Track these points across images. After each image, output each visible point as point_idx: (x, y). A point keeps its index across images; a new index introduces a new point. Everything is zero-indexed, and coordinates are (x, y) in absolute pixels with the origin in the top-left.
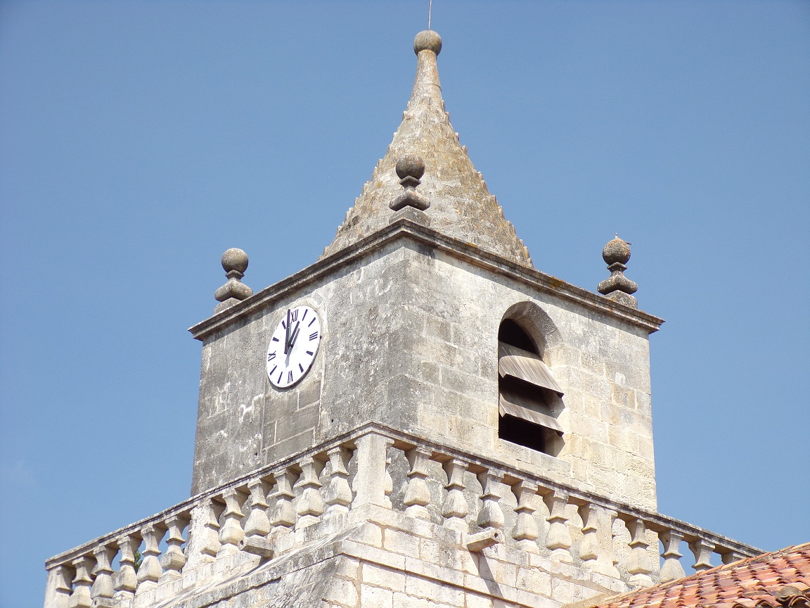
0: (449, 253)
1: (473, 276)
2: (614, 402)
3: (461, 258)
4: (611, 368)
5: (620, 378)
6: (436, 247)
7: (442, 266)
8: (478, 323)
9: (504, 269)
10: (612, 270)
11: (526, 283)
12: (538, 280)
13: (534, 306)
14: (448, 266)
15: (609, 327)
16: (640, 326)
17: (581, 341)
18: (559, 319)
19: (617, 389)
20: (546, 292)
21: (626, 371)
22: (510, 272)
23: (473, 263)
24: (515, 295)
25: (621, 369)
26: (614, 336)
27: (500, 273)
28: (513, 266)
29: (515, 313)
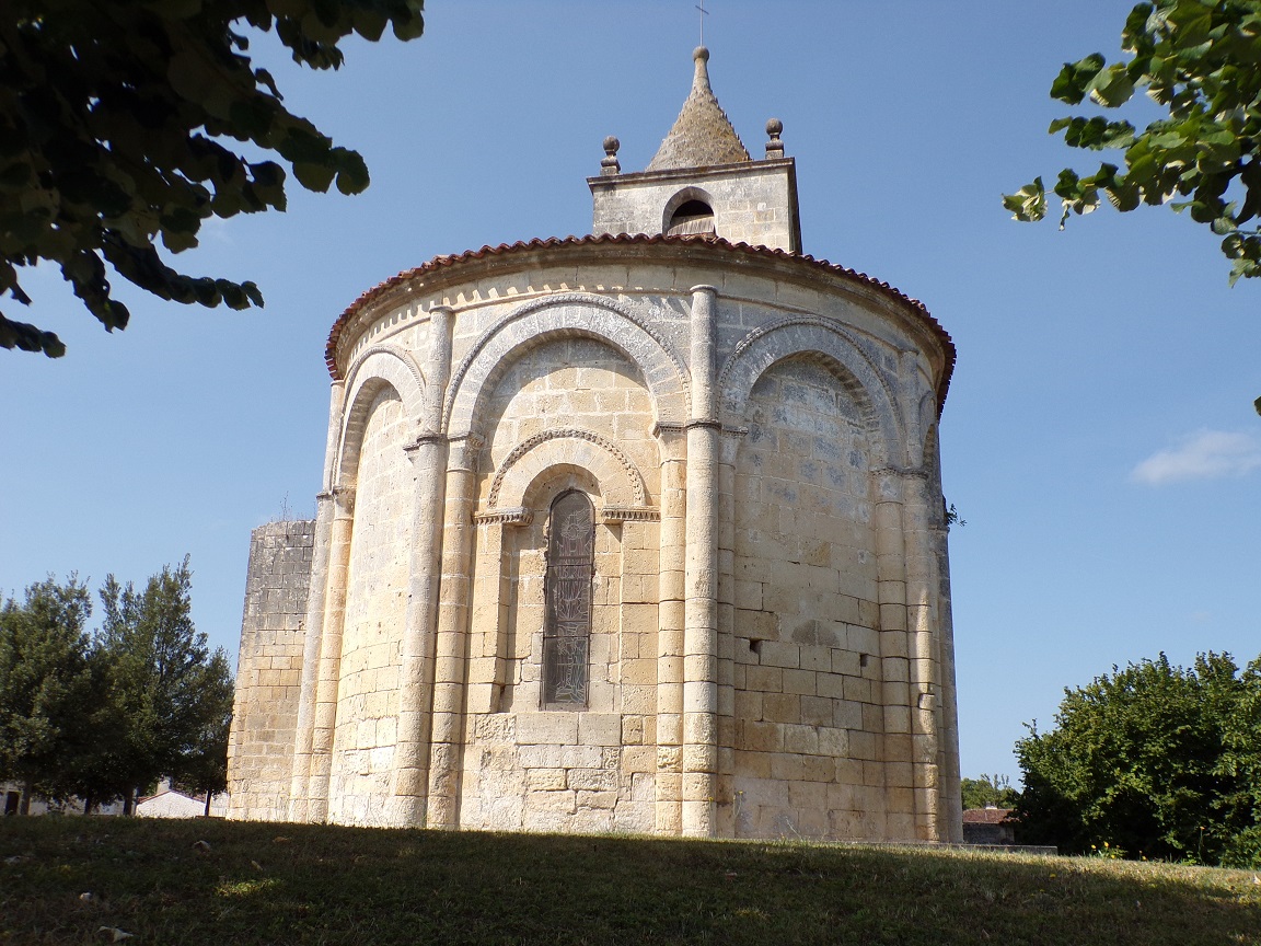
0: (625, 183)
1: (644, 189)
2: (756, 222)
3: (634, 183)
4: (754, 202)
5: (761, 206)
6: (615, 184)
7: (621, 193)
8: (648, 215)
9: (663, 176)
10: (772, 137)
11: (684, 177)
12: (690, 172)
13: (693, 188)
14: (626, 190)
15: (753, 178)
16: (777, 167)
17: (729, 195)
18: (712, 188)
19: (759, 213)
20: (701, 176)
21: (766, 199)
22: (669, 176)
23: (642, 182)
24: (677, 188)
25: (763, 200)
26: (757, 181)
27: (664, 179)
28: (669, 172)
29: (685, 198)
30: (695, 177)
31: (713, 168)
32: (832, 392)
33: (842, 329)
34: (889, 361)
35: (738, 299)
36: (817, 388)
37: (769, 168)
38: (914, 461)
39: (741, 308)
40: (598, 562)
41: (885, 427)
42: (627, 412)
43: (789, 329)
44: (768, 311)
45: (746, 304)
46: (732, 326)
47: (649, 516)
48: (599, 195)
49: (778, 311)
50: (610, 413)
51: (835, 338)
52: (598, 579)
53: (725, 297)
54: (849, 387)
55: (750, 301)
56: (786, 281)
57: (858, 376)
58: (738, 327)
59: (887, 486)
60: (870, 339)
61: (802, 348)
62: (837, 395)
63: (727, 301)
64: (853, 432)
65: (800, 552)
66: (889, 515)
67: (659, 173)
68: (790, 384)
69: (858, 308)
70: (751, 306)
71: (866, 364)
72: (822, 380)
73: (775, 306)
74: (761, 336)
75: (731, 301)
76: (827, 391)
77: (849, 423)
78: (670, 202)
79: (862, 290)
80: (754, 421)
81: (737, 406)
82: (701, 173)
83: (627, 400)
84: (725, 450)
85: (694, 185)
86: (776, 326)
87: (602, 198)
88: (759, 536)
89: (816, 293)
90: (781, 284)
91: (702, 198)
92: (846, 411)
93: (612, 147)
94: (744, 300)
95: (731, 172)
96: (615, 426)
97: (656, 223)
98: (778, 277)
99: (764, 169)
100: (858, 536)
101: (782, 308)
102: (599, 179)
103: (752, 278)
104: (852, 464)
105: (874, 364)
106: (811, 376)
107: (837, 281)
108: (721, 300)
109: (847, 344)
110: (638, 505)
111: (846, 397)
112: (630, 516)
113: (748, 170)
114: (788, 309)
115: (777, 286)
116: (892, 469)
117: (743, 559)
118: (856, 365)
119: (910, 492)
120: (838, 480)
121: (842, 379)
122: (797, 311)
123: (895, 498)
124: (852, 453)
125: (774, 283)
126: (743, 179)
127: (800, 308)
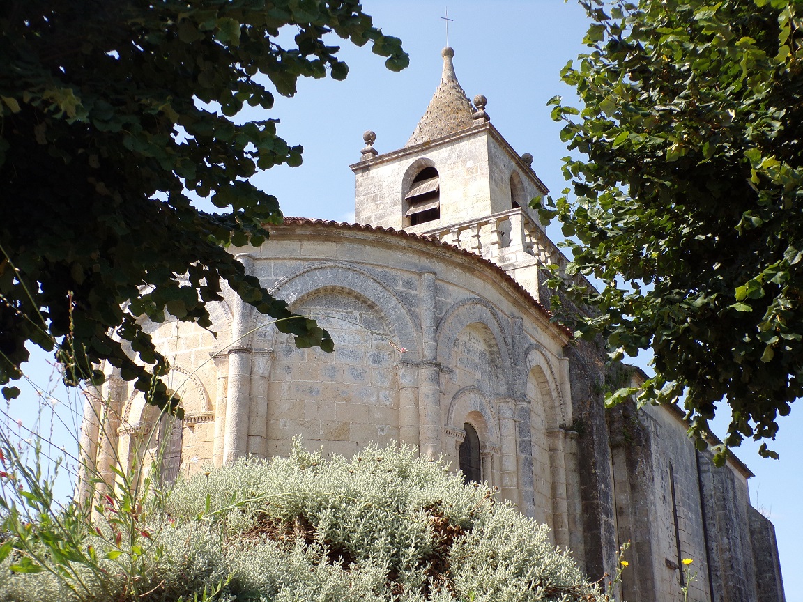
0: (376, 164)
1: (389, 166)
2: (466, 177)
3: (382, 163)
4: (464, 162)
5: (469, 164)
6: (369, 166)
7: (374, 172)
8: (392, 185)
9: (400, 154)
11: (415, 152)
12: (418, 147)
13: (422, 159)
14: (377, 169)
16: (479, 132)
17: (446, 159)
18: (435, 157)
19: (468, 169)
20: (427, 149)
21: (473, 158)
22: (404, 153)
23: (387, 161)
24: (411, 161)
25: (470, 159)
26: (466, 145)
27: (402, 156)
28: (404, 150)
29: (419, 167)
30: (423, 150)
31: (434, 141)
32: (356, 313)
33: (355, 267)
34: (408, 284)
35: (270, 259)
36: (342, 311)
37: (473, 134)
38: (427, 354)
39: (272, 265)
40: (184, 454)
41: (401, 333)
42: (200, 348)
43: (310, 274)
44: (294, 263)
45: (277, 261)
46: (265, 279)
47: (210, 418)
48: (360, 177)
49: (302, 262)
50: (190, 350)
51: (350, 274)
52: (183, 466)
53: (261, 259)
54: (371, 307)
55: (279, 259)
56: (308, 240)
57: (372, 298)
58: (270, 278)
59: (404, 376)
60: (386, 269)
61: (320, 286)
62: (360, 315)
63: (263, 262)
64: (376, 340)
65: (321, 432)
66: (406, 397)
67: (397, 152)
68: (318, 312)
69: (374, 249)
70: (280, 262)
71: (380, 289)
72: (347, 305)
73: (299, 259)
74: (286, 282)
75: (265, 261)
76: (351, 313)
77: (372, 333)
78: (407, 173)
79: (372, 237)
80: (288, 342)
81: (266, 334)
82: (426, 147)
83: (200, 340)
84: (257, 366)
85: (422, 157)
86: (298, 273)
87: (361, 178)
88: (288, 424)
89: (334, 244)
90: (305, 243)
91: (430, 165)
92: (368, 325)
93: (370, 138)
94: (275, 259)
95: (447, 142)
96: (193, 359)
97: (398, 190)
98: (301, 238)
99: (470, 135)
100: (378, 415)
101: (305, 259)
102: (358, 164)
103: (282, 242)
104: (374, 363)
105: (388, 288)
106: (337, 304)
107: (347, 233)
108: (258, 262)
109: (362, 277)
110: (203, 411)
111: (369, 315)
112: (198, 420)
113: (459, 138)
114: (309, 260)
115: (301, 245)
116: (405, 362)
117: (275, 441)
118: (371, 290)
119: (423, 378)
120: (359, 376)
121: (365, 302)
122: (317, 260)
123: (410, 384)
124: (374, 355)
125: (299, 243)
126: (456, 146)
127: (319, 258)
